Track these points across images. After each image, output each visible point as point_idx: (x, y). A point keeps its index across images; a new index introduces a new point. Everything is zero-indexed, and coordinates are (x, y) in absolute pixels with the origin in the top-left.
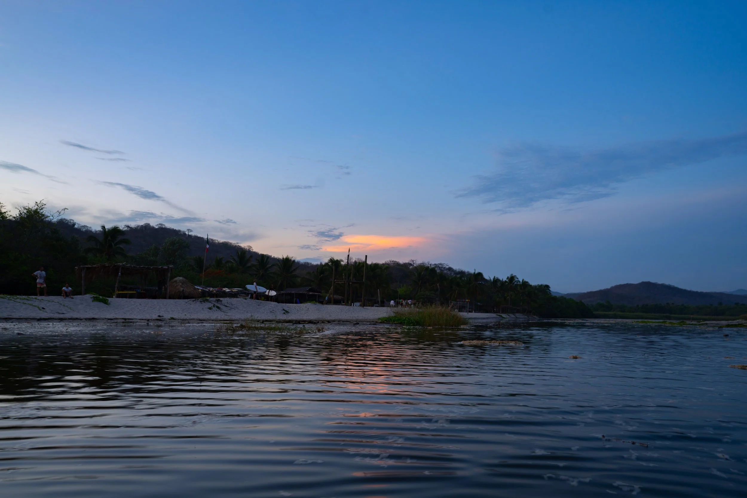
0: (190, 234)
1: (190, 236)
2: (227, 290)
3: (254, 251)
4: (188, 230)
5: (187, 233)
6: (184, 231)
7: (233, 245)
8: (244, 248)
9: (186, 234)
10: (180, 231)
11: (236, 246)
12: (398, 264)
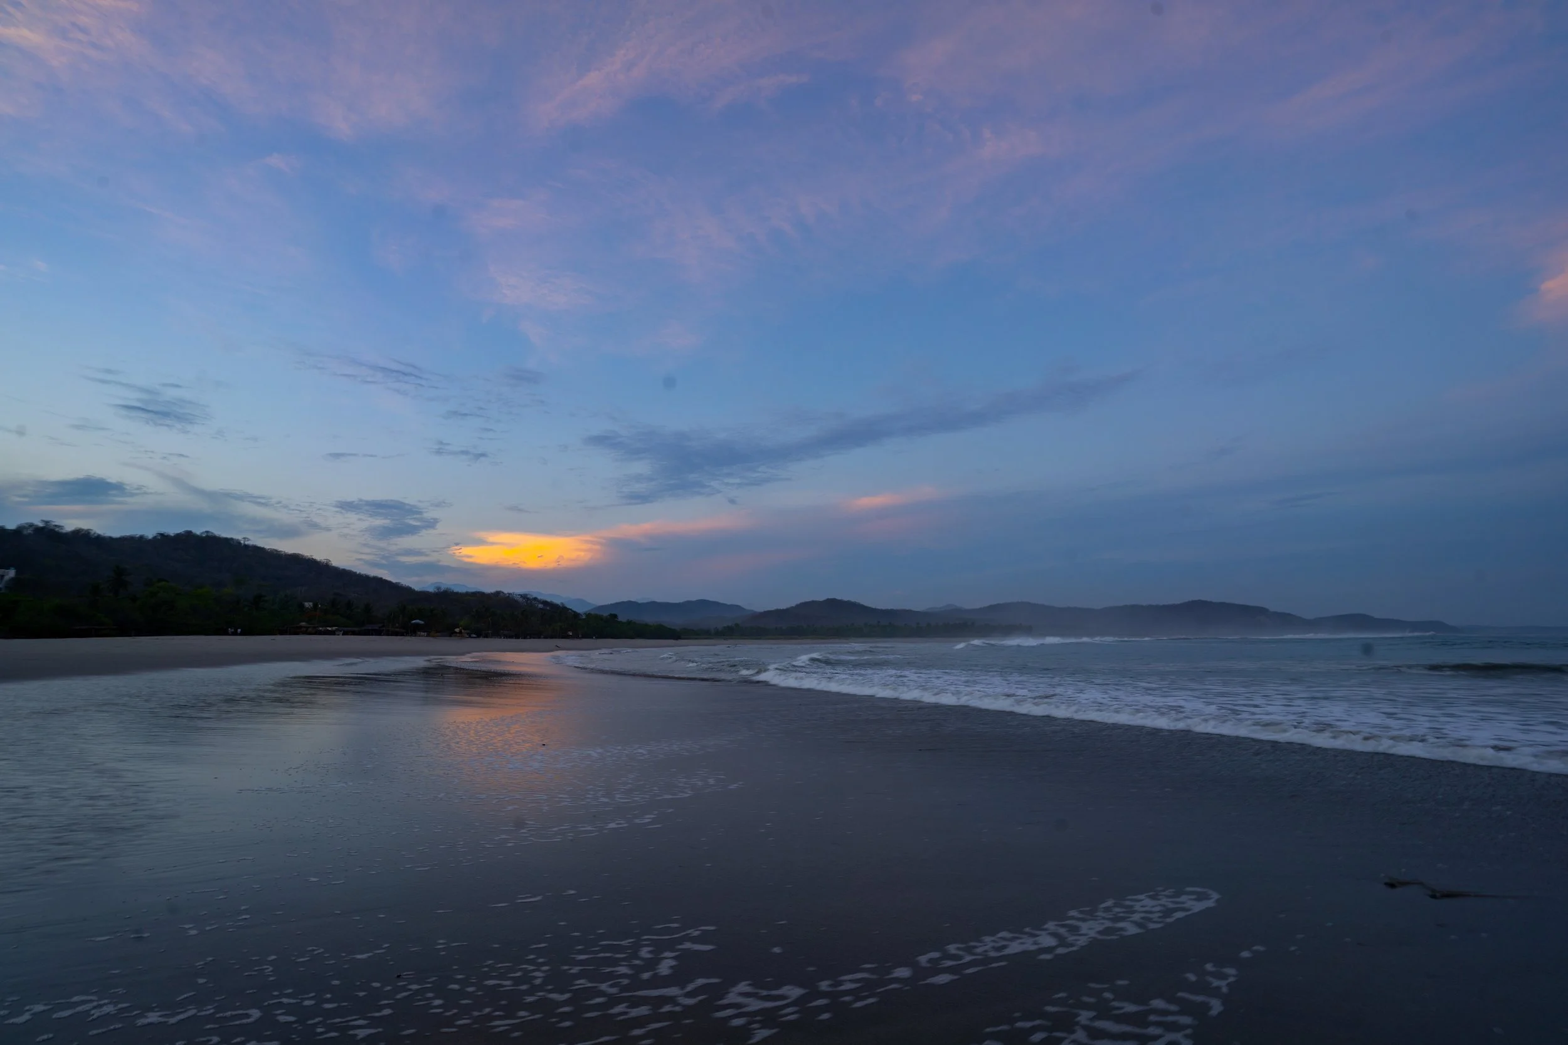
0: (247, 543)
1: (246, 546)
2: (330, 629)
3: (333, 565)
4: (244, 538)
5: (242, 542)
6: (238, 539)
7: (305, 559)
8: (320, 562)
9: (240, 543)
10: (232, 539)
11: (309, 559)
12: (482, 594)
